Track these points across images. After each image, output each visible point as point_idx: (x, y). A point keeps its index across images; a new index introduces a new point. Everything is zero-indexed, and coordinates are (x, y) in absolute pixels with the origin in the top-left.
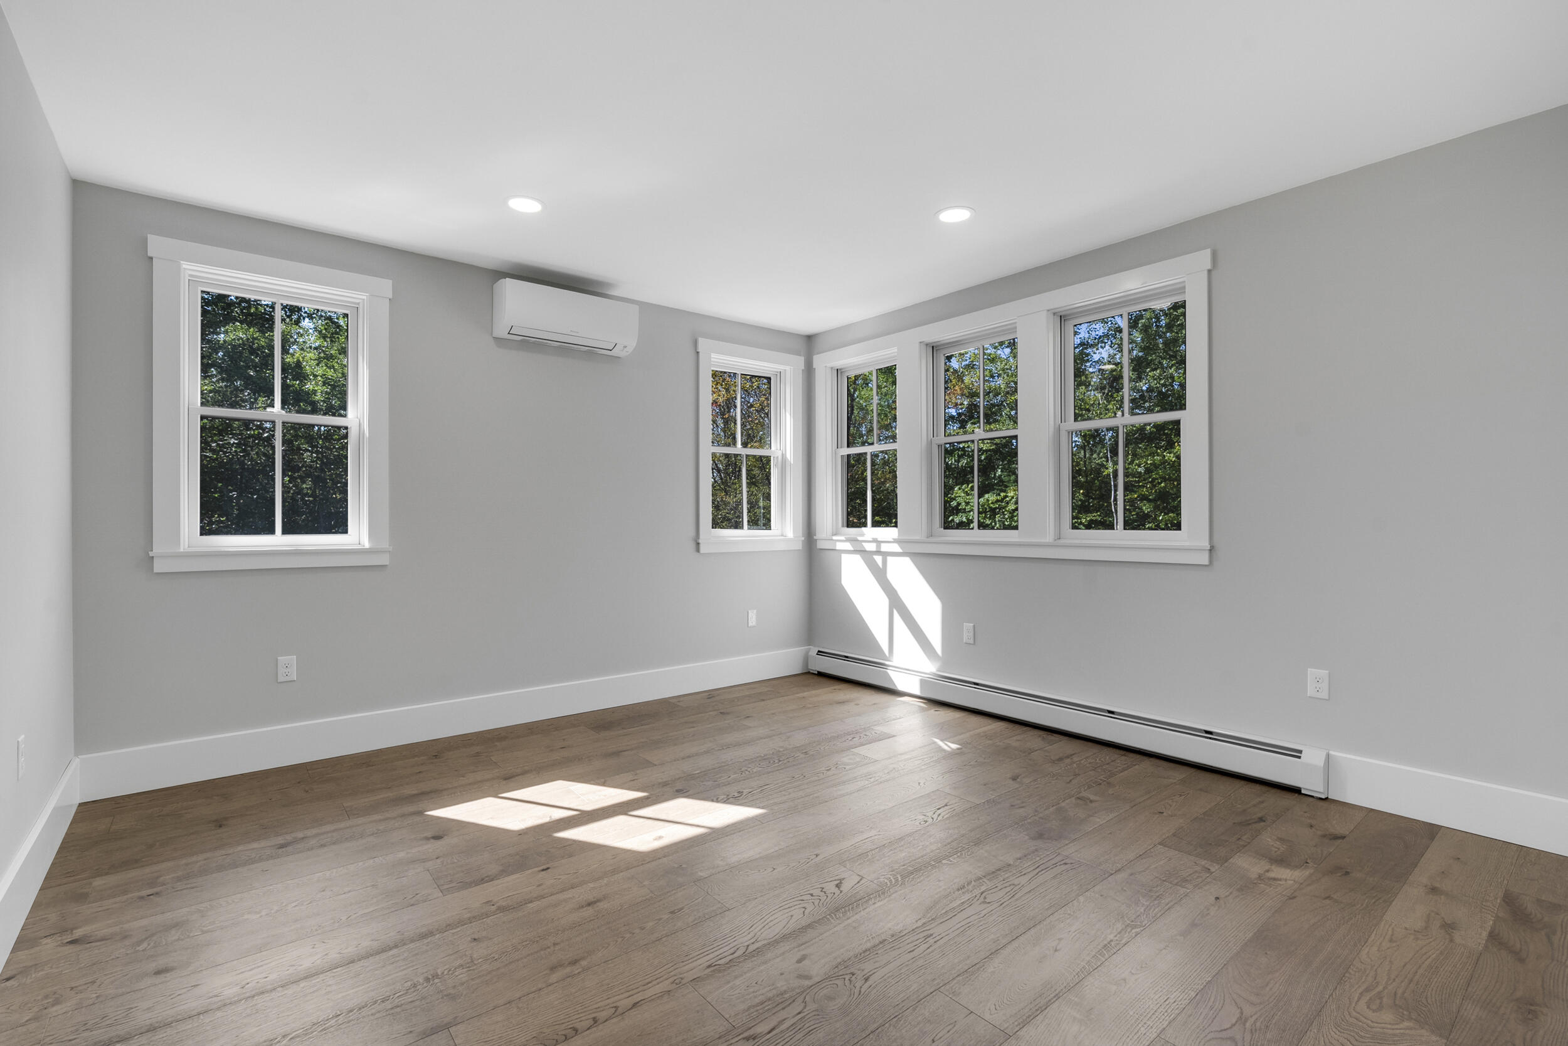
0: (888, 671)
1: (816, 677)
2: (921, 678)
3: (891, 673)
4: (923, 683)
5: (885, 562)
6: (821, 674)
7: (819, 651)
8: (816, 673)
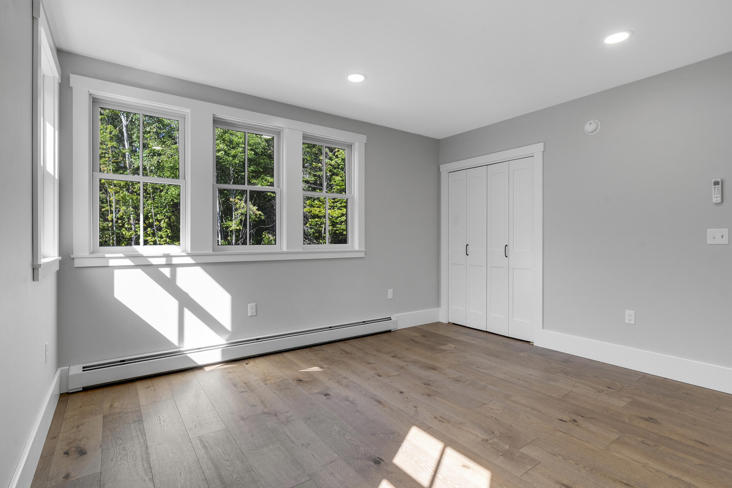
0: (187, 355)
1: (82, 394)
2: (221, 349)
3: (191, 356)
4: (224, 352)
5: (174, 274)
6: (86, 389)
7: (84, 368)
8: (81, 389)
